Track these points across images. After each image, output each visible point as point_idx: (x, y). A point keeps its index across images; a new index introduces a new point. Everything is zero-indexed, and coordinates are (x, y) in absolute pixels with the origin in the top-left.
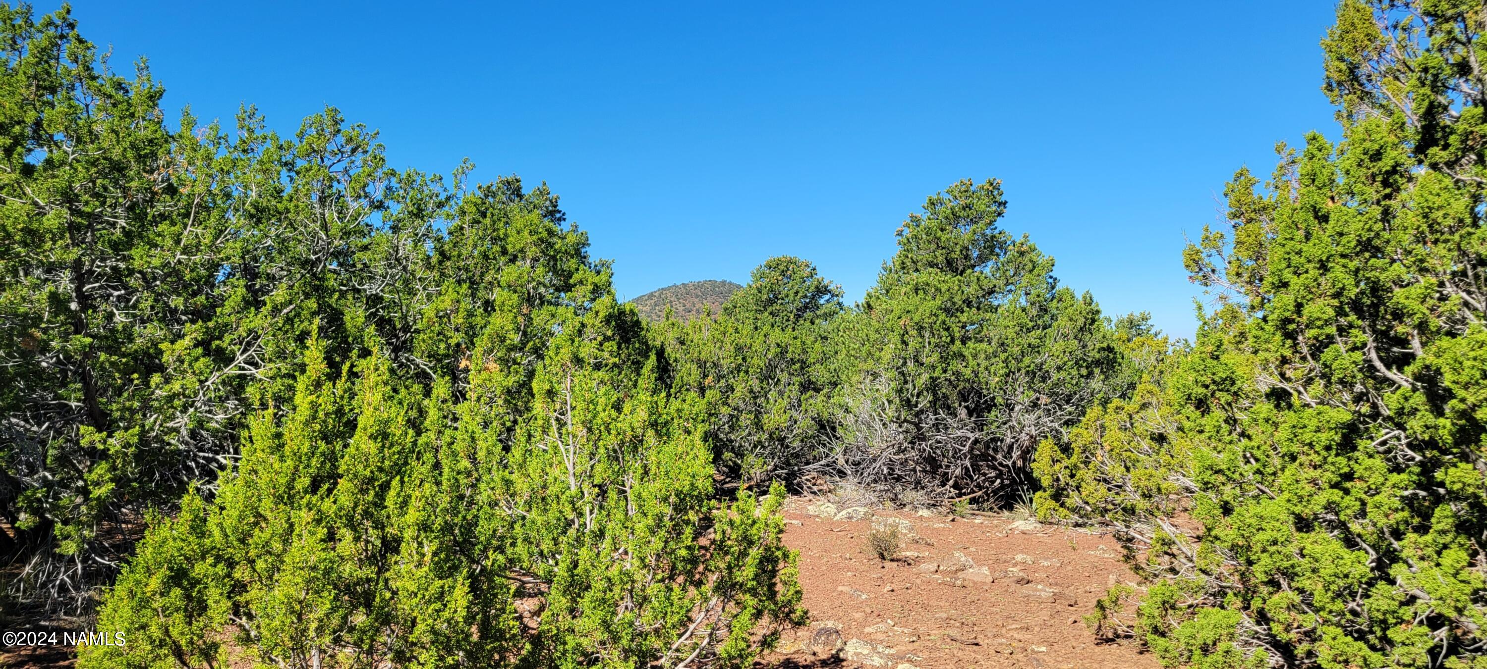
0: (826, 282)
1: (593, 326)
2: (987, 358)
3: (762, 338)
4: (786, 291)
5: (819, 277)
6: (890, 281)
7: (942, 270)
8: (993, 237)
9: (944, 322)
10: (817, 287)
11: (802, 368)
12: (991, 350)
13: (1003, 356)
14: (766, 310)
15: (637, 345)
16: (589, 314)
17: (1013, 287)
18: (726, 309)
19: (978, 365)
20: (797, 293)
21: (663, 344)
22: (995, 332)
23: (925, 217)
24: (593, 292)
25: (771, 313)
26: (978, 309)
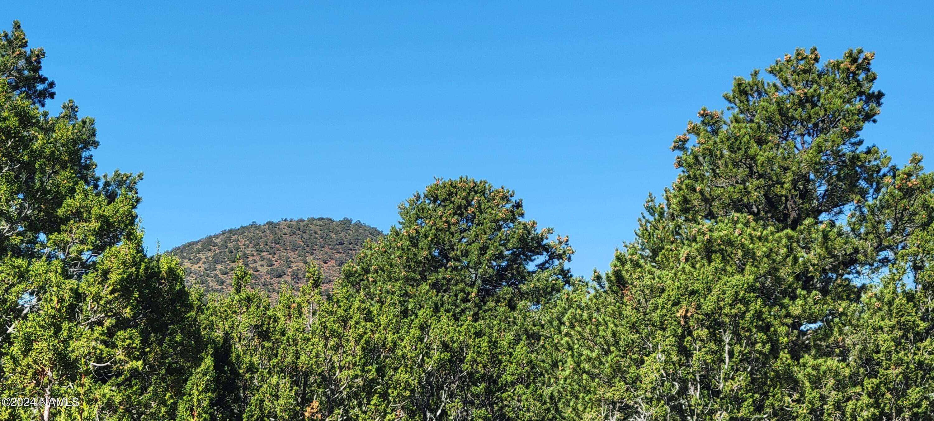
0: (540, 230)
1: (97, 298)
2: (840, 386)
3: (415, 332)
4: (462, 246)
5: (527, 219)
6: (659, 233)
7: (757, 217)
8: (855, 158)
9: (759, 315)
10: (522, 240)
11: (489, 392)
12: (847, 372)
13: (869, 384)
14: (424, 279)
15: (178, 338)
16: (90, 277)
17: (890, 255)
18: (349, 275)
19: (823, 398)
20: (484, 249)
21: (227, 336)
22: (855, 338)
23: (728, 116)
24: (99, 233)
25: (435, 286)
26: (825, 292)
